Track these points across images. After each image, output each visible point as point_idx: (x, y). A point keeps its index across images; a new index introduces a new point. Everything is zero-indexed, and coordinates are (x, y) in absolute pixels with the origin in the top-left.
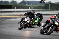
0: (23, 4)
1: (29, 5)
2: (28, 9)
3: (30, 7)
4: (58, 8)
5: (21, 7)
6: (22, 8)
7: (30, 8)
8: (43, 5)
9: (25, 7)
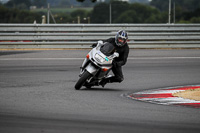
0: (19, 6)
1: (42, 9)
2: (39, 21)
3: (45, 14)
4: (140, 19)
5: (14, 16)
6: (17, 19)
7: (43, 20)
8: (89, 9)
9: (27, 14)
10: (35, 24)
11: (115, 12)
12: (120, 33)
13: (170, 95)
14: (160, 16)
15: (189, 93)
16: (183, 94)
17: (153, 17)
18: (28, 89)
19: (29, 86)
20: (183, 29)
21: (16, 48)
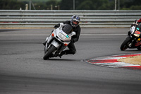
4: (95, 6)
6: (8, 6)
10: (21, 10)
11: (77, 2)
12: (75, 17)
13: (116, 61)
14: (109, 5)
15: (129, 59)
16: (125, 60)
17: (104, 5)
18: (15, 56)
19: (16, 54)
20: (125, 14)
21: (7, 27)
